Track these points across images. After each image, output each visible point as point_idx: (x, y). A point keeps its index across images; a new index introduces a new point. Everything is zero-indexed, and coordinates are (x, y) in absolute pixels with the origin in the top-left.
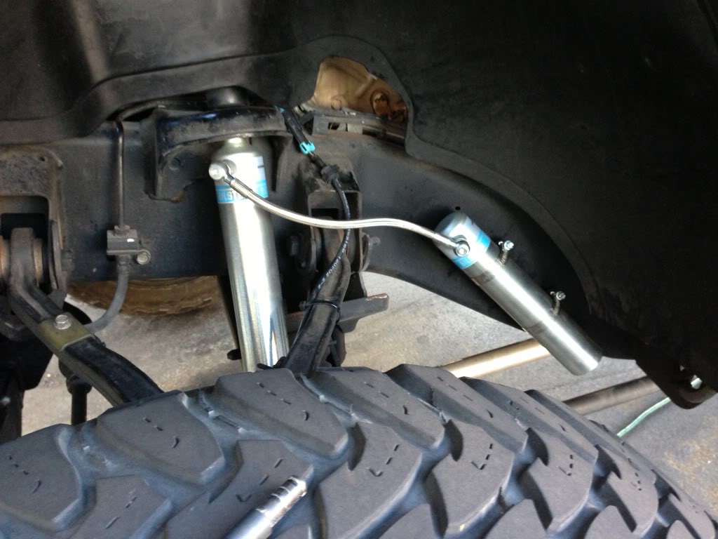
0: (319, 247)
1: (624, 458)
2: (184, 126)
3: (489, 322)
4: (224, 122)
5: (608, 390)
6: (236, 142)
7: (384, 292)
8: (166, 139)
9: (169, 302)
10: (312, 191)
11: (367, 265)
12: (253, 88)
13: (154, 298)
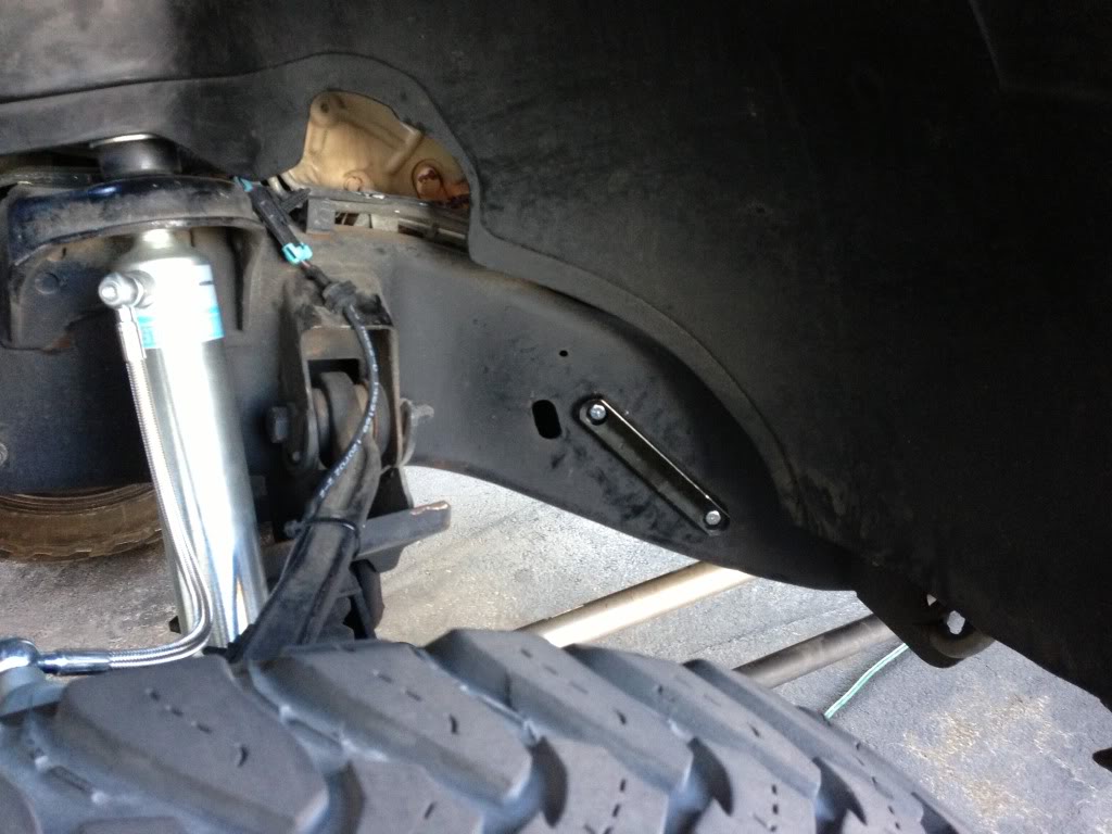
0: (324, 424)
1: (864, 777)
2: (56, 211)
3: (627, 543)
4: (129, 201)
5: (814, 642)
6: (157, 238)
7: (441, 499)
8: (24, 237)
9: (94, 536)
10: (307, 327)
11: (410, 453)
12: (182, 139)
13: (66, 532)
